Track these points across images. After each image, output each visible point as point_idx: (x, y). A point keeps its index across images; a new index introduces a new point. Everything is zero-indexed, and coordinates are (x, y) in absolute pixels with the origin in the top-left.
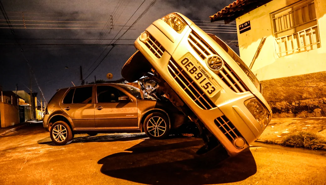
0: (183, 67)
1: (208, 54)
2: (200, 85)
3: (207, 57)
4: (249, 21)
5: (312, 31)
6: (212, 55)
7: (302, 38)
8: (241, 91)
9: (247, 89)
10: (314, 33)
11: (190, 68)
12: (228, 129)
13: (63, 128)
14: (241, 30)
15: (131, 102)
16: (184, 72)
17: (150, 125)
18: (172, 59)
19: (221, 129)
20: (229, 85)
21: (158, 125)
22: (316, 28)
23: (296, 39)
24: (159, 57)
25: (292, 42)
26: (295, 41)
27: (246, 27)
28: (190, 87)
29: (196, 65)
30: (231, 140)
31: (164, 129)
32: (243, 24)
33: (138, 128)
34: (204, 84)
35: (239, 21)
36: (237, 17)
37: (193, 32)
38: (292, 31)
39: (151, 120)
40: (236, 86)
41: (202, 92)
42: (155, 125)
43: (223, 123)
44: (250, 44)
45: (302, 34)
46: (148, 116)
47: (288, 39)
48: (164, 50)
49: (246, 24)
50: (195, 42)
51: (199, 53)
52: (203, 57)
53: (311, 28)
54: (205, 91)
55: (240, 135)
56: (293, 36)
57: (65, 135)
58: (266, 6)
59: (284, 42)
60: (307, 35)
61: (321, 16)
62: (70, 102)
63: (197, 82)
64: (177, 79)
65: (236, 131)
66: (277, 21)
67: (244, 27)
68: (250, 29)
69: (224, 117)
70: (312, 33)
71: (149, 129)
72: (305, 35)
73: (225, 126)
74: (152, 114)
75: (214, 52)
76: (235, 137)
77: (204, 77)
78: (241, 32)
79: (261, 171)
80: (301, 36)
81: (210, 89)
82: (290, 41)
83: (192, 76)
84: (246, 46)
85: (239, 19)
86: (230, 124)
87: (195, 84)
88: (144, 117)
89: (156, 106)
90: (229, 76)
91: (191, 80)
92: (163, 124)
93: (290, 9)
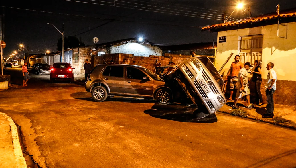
0: (200, 83)
1: (208, 80)
2: (204, 90)
3: (208, 81)
4: (226, 37)
5: (259, 54)
6: (209, 80)
7: (254, 56)
8: (216, 93)
9: (219, 93)
10: (260, 55)
11: (202, 84)
12: (210, 105)
13: (101, 91)
14: (220, 41)
15: (150, 80)
16: (199, 85)
17: (160, 95)
18: (196, 80)
19: (208, 105)
20: (213, 91)
21: (164, 96)
22: (261, 53)
23: (250, 56)
24: (191, 78)
25: (248, 57)
26: (250, 57)
27: (223, 40)
28: (201, 90)
29: (204, 83)
30: (211, 108)
31: (168, 99)
32: (222, 37)
33: (152, 96)
34: (205, 90)
35: (220, 34)
36: (219, 31)
37: (204, 70)
38: (249, 51)
39: (161, 93)
40: (215, 91)
41: (204, 92)
42: (163, 96)
43: (209, 103)
44: (224, 51)
45: (254, 54)
46: (159, 90)
47: (246, 55)
48: (193, 76)
49: (224, 37)
50: (204, 74)
51: (205, 79)
52: (206, 81)
53: (259, 52)
54: (206, 92)
55: (214, 107)
56: (249, 54)
57: (102, 96)
58: (238, 31)
59: (244, 56)
60: (256, 55)
61: (265, 48)
62: (108, 75)
63: (203, 89)
64: (197, 87)
65: (213, 106)
66: (242, 42)
67: (222, 39)
68: (225, 41)
69: (210, 101)
70: (259, 55)
71: (159, 98)
72: (255, 55)
73: (210, 104)
74: (162, 89)
75: (210, 79)
76: (212, 108)
77: (206, 87)
78: (220, 42)
79: (219, 121)
80: (253, 55)
81: (207, 92)
82: (247, 56)
83: (202, 87)
84: (221, 51)
85: (220, 33)
86: (212, 103)
87: (202, 89)
88: (157, 90)
89: (165, 85)
90: (213, 88)
91: (201, 88)
92: (167, 96)
93: (250, 38)
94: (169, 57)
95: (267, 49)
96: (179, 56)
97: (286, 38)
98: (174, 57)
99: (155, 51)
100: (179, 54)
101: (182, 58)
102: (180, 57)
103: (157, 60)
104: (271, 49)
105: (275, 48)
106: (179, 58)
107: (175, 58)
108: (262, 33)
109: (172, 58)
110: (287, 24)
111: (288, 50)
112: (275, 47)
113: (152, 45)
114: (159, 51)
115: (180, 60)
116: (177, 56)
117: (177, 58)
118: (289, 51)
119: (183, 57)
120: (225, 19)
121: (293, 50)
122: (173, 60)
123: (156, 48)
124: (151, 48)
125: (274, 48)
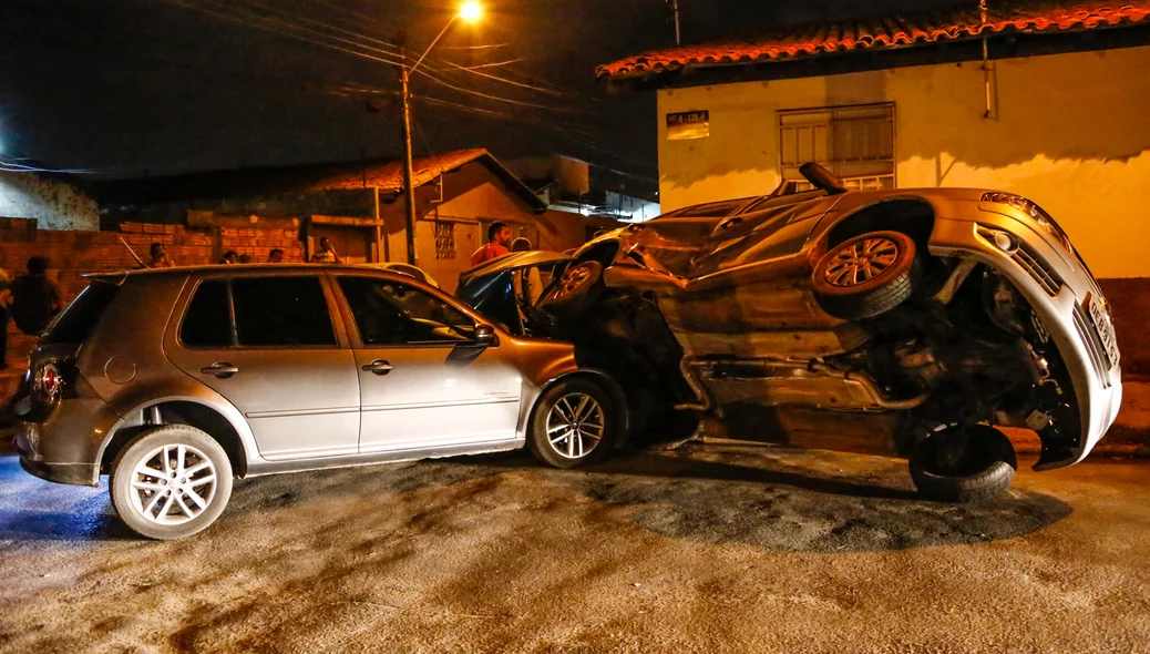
4: (707, 111)
21: (579, 420)
22: (889, 180)
24: (1051, 294)
32: (684, 114)
35: (671, 102)
36: (661, 87)
39: (561, 404)
42: (572, 420)
46: (552, 393)
49: (695, 115)
53: (878, 177)
61: (906, 158)
66: (788, 134)
74: (564, 385)
84: (684, 180)
85: (670, 94)
93: (826, 116)
94: (207, 229)
95: (915, 160)
96: (246, 224)
97: (997, 119)
98: (230, 227)
99: (61, 206)
100: (247, 214)
101: (260, 234)
102: (254, 227)
103: (157, 244)
104: (933, 161)
105: (952, 159)
106: (250, 233)
107: (233, 233)
108: (889, 98)
109: (219, 233)
110: (994, 65)
111: (1004, 164)
112: (952, 153)
113: (42, 177)
114: (80, 203)
115: (253, 242)
116: (239, 221)
117: (242, 232)
118: (1012, 167)
119: (263, 228)
120: (404, 62)
121: (1026, 165)
122: (226, 243)
123: (66, 192)
124: (37, 189)
125: (946, 158)
